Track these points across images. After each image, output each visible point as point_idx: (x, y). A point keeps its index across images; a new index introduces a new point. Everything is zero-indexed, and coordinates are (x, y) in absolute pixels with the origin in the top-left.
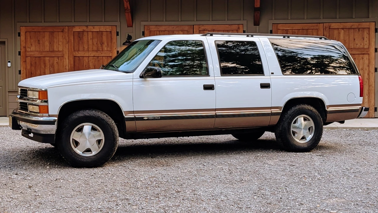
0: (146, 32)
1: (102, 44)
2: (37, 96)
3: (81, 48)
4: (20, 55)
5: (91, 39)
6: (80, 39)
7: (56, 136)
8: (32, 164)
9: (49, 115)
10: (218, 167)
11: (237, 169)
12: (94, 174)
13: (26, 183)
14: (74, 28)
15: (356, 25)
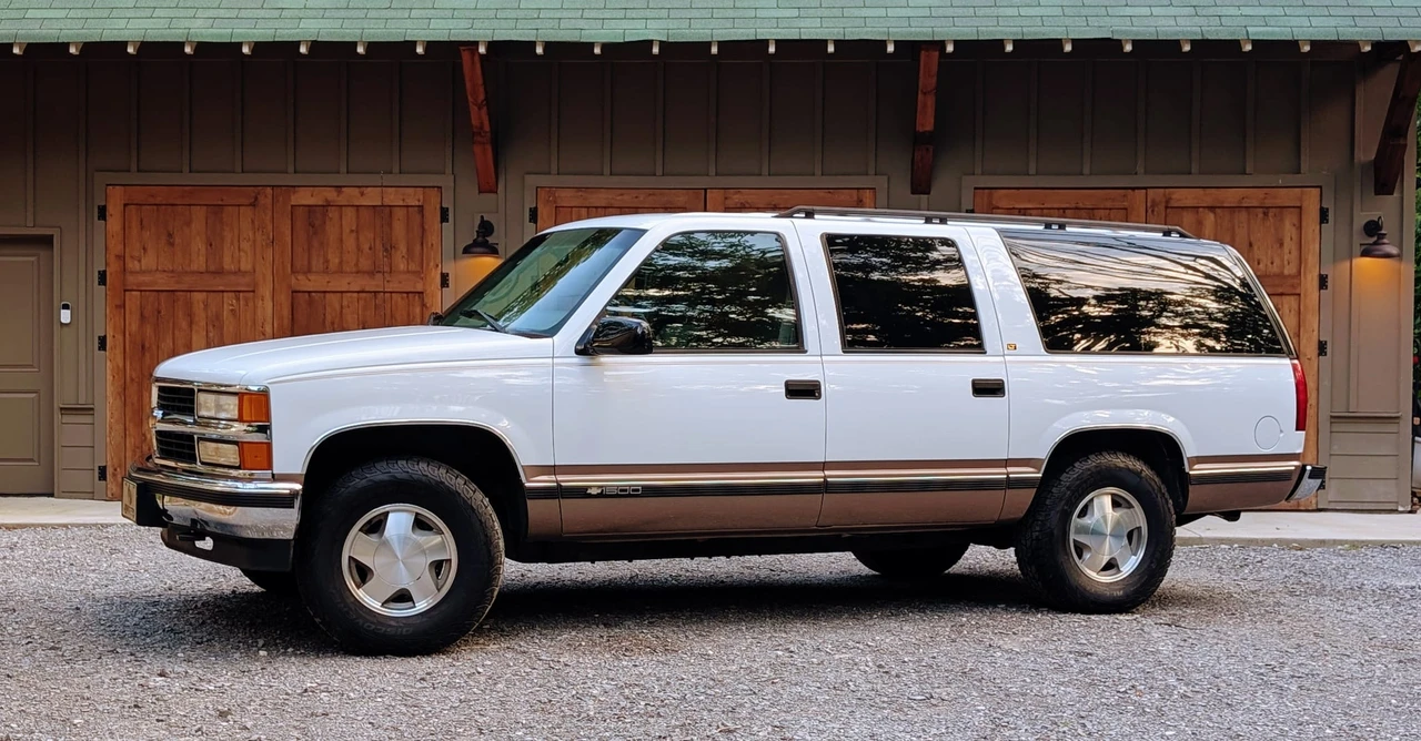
0: (543, 212)
1: (389, 248)
2: (234, 410)
3: (317, 264)
4: (105, 284)
5: (352, 231)
6: (315, 233)
7: (294, 547)
8: (202, 643)
9: (273, 475)
10: (837, 657)
11: (904, 662)
12: (428, 674)
13: (204, 704)
14: (294, 193)
15: (1255, 195)
